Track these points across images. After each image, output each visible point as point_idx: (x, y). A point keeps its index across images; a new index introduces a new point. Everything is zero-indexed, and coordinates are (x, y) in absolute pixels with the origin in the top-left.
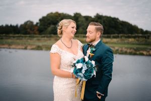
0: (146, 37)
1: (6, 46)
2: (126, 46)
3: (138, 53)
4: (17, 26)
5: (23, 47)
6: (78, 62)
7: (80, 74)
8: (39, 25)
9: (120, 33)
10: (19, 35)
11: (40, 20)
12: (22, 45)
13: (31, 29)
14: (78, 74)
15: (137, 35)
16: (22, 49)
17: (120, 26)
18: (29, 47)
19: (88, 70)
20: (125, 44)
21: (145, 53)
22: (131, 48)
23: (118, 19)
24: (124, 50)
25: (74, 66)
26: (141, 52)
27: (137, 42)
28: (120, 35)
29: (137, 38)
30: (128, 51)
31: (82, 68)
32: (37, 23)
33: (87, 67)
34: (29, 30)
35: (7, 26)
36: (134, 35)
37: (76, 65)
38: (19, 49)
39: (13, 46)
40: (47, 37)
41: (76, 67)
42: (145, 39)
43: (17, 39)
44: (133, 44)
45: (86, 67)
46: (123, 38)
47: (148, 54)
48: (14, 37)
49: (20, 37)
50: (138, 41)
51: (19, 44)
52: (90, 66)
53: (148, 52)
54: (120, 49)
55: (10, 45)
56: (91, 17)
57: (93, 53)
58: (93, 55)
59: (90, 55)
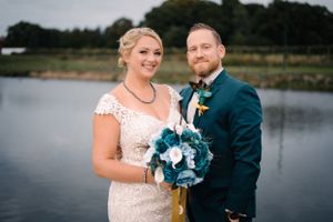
1: (73, 75)
4: (98, 30)
5: (110, 77)
10: (103, 50)
11: (147, 16)
16: (107, 81)
32: (142, 24)
35: (77, 32)
39: (88, 75)
43: (98, 59)
48: (90, 55)
49: (102, 54)
55: (80, 72)
56: (262, 6)
57: (205, 104)
58: (206, 108)
59: (197, 109)
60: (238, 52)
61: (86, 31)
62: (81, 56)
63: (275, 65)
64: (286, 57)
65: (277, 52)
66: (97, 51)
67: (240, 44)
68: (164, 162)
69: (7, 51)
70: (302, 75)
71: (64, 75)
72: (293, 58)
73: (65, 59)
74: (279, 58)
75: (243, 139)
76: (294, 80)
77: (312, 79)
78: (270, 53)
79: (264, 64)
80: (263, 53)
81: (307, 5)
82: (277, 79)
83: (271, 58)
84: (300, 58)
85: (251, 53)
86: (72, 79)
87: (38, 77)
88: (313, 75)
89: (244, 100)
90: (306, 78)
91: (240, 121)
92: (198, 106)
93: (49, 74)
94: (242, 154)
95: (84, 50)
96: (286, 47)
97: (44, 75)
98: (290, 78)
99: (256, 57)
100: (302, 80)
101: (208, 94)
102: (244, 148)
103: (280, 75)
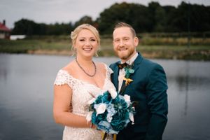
1: (54, 52)
4: (70, 24)
6: (98, 102)
7: (104, 123)
8: (100, 21)
11: (102, 15)
14: (100, 124)
19: (117, 114)
25: (92, 108)
31: (106, 112)
32: (98, 19)
33: (116, 109)
37: (96, 106)
39: (64, 52)
41: (95, 110)
45: (113, 109)
52: (120, 107)
55: (59, 50)
56: (174, 7)
59: (124, 81)
60: (159, 36)
61: (63, 24)
62: (59, 40)
63: (183, 44)
64: (189, 39)
65: (184, 36)
67: (160, 31)
69: (13, 38)
70: (200, 51)
71: (49, 52)
72: (194, 40)
73: (49, 42)
74: (185, 40)
76: (195, 54)
77: (206, 53)
78: (179, 37)
79: (176, 44)
80: (175, 37)
81: (203, 6)
82: (184, 53)
83: (180, 40)
84: (199, 40)
85: (168, 37)
86: (55, 55)
87: (33, 54)
88: (207, 51)
90: (202, 53)
92: (125, 79)
93: (39, 51)
95: (62, 37)
96: (190, 33)
97: (36, 52)
98: (192, 53)
99: (171, 40)
100: (200, 54)
101: (132, 71)
103: (186, 51)
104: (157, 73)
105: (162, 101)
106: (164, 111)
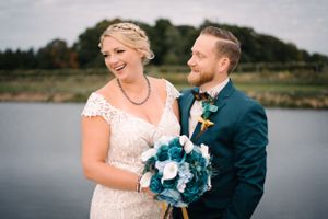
0: (314, 69)
1: (7, 96)
2: (272, 89)
3: (299, 103)
4: (31, 51)
5: (46, 98)
8: (79, 48)
9: (258, 59)
10: (37, 71)
11: (81, 37)
12: (43, 93)
13: (62, 58)
15: (294, 63)
16: (43, 101)
17: (258, 46)
18: (57, 98)
20: (269, 84)
21: (314, 103)
22: (283, 94)
23: (251, 30)
24: (269, 97)
26: (307, 101)
27: (295, 80)
28: (258, 65)
29: (297, 71)
30: (278, 99)
32: (75, 45)
34: (57, 60)
35: (9, 52)
36: (287, 64)
38: (37, 101)
39: (23, 97)
40: (98, 74)
42: (312, 72)
43: (32, 81)
44: (288, 84)
46: (266, 72)
47: (321, 104)
48: (24, 76)
49: (36, 75)
50: (297, 76)
51: (35, 92)
53: (322, 100)
54: (259, 96)
55: (15, 93)
56: (192, 29)
57: (209, 118)
58: (210, 123)
59: (200, 123)
61: (18, 51)
62: (14, 78)
66: (31, 72)
68: (157, 170)
75: (248, 162)
86: (7, 101)
89: (253, 121)
91: (247, 143)
92: (201, 120)
94: (247, 176)
95: (17, 72)
101: (213, 108)
102: (248, 170)
104: (253, 117)
105: (257, 163)
106: (260, 179)
